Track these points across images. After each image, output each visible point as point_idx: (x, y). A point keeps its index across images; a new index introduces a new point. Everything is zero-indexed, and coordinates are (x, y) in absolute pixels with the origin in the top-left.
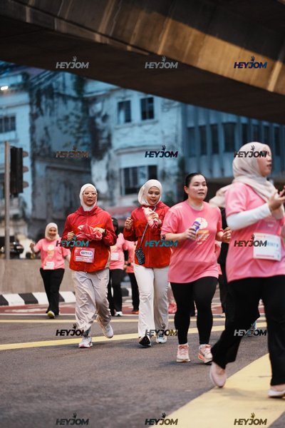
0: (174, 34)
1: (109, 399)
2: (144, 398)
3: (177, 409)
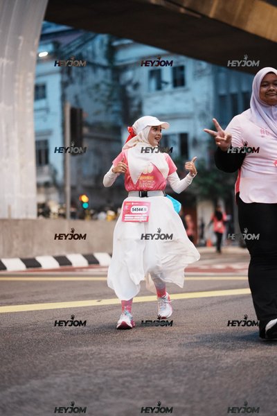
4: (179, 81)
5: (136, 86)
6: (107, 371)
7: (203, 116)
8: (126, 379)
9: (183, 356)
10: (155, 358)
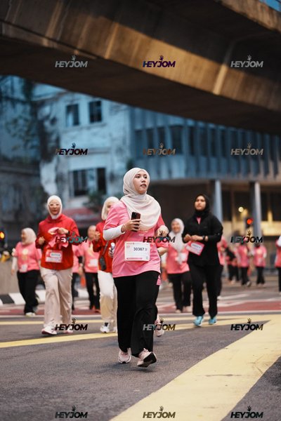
0: (121, 38)
1: (58, 400)
2: (93, 398)
3: (126, 409)
4: (96, 117)
5: (54, 121)
7: (120, 151)
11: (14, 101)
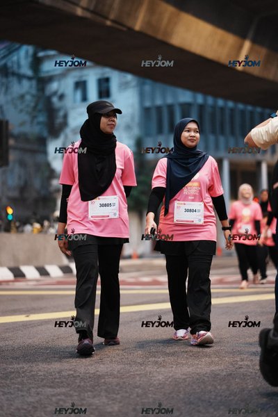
4: (104, 93)
5: (62, 97)
6: (40, 389)
7: (128, 128)
8: (59, 397)
9: (115, 373)
10: (88, 375)
11: (20, 77)
